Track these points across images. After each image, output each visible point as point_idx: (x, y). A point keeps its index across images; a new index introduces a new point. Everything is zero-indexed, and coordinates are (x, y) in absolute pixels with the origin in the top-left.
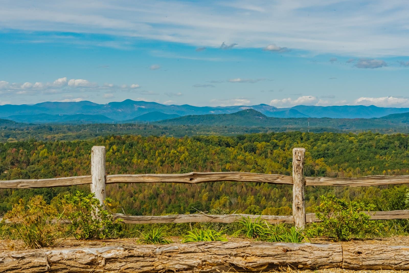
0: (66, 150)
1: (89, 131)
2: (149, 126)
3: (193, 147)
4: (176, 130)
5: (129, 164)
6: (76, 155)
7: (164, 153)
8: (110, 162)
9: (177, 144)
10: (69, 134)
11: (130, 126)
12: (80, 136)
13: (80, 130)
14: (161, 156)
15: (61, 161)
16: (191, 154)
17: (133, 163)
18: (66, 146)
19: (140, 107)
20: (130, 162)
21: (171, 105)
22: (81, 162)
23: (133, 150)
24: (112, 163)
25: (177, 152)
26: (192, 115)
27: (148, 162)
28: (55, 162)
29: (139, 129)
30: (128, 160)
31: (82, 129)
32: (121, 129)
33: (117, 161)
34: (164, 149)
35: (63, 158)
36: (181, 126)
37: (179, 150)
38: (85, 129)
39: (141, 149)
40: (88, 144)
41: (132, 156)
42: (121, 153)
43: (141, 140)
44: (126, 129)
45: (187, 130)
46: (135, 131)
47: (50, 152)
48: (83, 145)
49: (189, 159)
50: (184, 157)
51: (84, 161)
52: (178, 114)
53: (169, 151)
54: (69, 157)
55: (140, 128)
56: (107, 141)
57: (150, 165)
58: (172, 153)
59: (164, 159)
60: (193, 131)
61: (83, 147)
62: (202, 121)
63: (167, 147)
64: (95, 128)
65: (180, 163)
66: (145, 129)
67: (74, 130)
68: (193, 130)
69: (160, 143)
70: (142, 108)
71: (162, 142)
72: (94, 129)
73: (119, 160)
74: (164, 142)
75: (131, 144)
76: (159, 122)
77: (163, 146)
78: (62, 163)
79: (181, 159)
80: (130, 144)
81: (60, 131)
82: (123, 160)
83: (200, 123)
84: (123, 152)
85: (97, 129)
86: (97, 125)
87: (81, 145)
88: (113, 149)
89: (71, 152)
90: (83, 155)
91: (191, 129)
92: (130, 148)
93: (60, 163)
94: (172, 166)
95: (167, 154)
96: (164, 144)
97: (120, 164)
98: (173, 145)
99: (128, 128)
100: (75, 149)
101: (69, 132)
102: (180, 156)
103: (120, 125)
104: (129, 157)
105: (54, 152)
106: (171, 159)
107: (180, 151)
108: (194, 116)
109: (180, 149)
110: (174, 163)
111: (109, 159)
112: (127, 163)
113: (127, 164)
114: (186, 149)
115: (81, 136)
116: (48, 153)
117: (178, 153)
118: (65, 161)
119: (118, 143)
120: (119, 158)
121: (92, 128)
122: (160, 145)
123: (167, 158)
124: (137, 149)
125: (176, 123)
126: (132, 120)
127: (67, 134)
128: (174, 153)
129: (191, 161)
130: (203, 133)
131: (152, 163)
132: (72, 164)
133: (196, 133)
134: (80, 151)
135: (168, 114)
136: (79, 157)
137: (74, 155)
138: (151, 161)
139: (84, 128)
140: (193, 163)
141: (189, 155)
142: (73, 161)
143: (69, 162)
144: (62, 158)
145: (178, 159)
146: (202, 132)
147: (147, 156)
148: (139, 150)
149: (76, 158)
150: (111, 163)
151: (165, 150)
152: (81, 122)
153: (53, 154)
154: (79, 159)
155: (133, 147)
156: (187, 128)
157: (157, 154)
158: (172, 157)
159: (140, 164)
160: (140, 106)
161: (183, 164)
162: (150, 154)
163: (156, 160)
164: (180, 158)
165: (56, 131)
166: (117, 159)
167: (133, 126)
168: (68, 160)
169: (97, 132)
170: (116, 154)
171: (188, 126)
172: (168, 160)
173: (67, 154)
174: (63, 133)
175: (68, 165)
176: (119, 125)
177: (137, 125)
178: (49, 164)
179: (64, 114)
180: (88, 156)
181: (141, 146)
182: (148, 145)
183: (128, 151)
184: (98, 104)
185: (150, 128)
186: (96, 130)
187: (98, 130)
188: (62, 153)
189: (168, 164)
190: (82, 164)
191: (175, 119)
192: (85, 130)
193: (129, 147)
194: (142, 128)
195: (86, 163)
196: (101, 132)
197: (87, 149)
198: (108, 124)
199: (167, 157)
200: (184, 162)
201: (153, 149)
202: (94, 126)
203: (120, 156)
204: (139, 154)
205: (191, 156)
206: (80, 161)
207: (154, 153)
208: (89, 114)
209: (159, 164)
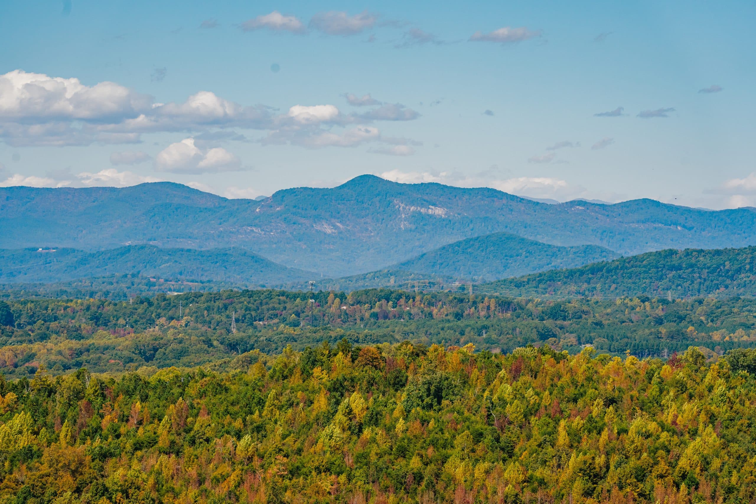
0: (125, 419)
1: (192, 324)
2: (474, 303)
3: (737, 406)
4: (605, 322)
5: (431, 485)
6: (173, 442)
7: (599, 433)
8: (339, 474)
9: (653, 390)
10: (102, 342)
11: (388, 300)
12: (155, 350)
13: (151, 322)
14: (584, 445)
15: (102, 469)
16: (734, 440)
17: (452, 479)
18: (121, 397)
19: (423, 210)
20: (438, 476)
21: (573, 203)
22: (199, 475)
23: (446, 417)
24: (349, 479)
25: (663, 427)
26: (680, 247)
27: (521, 477)
28: (74, 473)
29: (431, 314)
30: (426, 464)
31: (159, 316)
32: (346, 317)
33: (372, 470)
34: (595, 411)
35: (112, 455)
36: (630, 304)
37: (670, 419)
38: (172, 318)
39: (483, 412)
40: (227, 390)
41: (444, 447)
42: (389, 429)
43: (480, 370)
44: (367, 315)
45: (659, 321)
46: (413, 327)
47: (43, 430)
48: (202, 395)
49: (723, 464)
50: (696, 451)
51: (212, 471)
52: (604, 245)
53: (624, 426)
54: (139, 453)
55: (435, 311)
56: (317, 371)
57: (534, 491)
58: (638, 433)
59: (600, 460)
60: (691, 328)
61: (202, 401)
62: (732, 278)
63: (610, 402)
64: (220, 313)
65: (683, 486)
66: (458, 316)
67: (121, 321)
68: (691, 322)
69: (575, 383)
70: (431, 216)
71: (580, 378)
72: (217, 317)
73: (380, 463)
74: (589, 379)
75: (433, 388)
76: (519, 285)
77: (587, 398)
78: (108, 482)
79: (683, 463)
80: (429, 390)
81: (53, 325)
82: (402, 462)
83: (722, 289)
84: (400, 425)
85: (234, 316)
86: (231, 296)
87: (192, 390)
88: (349, 412)
89: (149, 428)
90: (208, 440)
91: (681, 319)
92: (430, 406)
93: (101, 481)
94: (641, 495)
95: (610, 440)
96: (590, 391)
97: (388, 482)
98: (635, 393)
99: (376, 310)
100: (168, 412)
101: (101, 331)
102: (676, 451)
103: (342, 297)
104: (430, 452)
105: (64, 429)
106: (633, 462)
107: (674, 423)
108: (688, 253)
109: (676, 416)
110: (652, 481)
111: (336, 458)
112: (422, 478)
113: (424, 483)
114: (702, 417)
115: (161, 350)
116: (36, 433)
117: (664, 435)
118: (121, 471)
119: (371, 382)
120: (380, 456)
121: (208, 309)
122: (572, 391)
123: (615, 459)
124: (466, 414)
125: (598, 286)
126: (389, 274)
127: (90, 341)
128: (648, 436)
129: (735, 472)
130: (745, 338)
131: (542, 482)
132: (157, 486)
133: (710, 337)
134: (190, 419)
135: (558, 243)
136: (187, 450)
137: (163, 442)
138: (539, 473)
139: (170, 313)
140: (748, 485)
141: (725, 446)
142: (159, 473)
143: (144, 476)
144: (105, 456)
145: (673, 466)
146: (740, 331)
147: (513, 448)
148: (473, 418)
149: (173, 456)
150: (343, 478)
151: (602, 419)
152: (150, 285)
153: (62, 435)
154: (190, 461)
155: (445, 402)
156: (659, 312)
157: (562, 438)
158: (638, 451)
159: (483, 487)
160: (422, 206)
161: (697, 489)
162: (529, 437)
163: (559, 466)
164: (678, 457)
165: (36, 326)
166: (373, 458)
167: (402, 301)
168: (136, 465)
169: (234, 331)
170: (367, 433)
171: (664, 301)
172: (619, 465)
173: (127, 435)
174: (70, 337)
175: (138, 488)
176: (336, 296)
177: (418, 298)
178: (43, 487)
179: (61, 246)
180: (230, 444)
181: (479, 397)
182: (518, 395)
183: (424, 422)
184: (225, 199)
185: (483, 313)
186: (224, 319)
187: (237, 321)
188: (105, 432)
189: (621, 488)
190: (206, 485)
191: (595, 270)
192: (173, 323)
193: (427, 400)
194: (444, 310)
195: (224, 478)
196: (250, 331)
197: (227, 412)
198: (283, 294)
199: (613, 450)
200: (702, 480)
201: (542, 410)
202: (219, 304)
203: (385, 447)
204: (479, 436)
205: (734, 447)
206: (193, 471)
207: (550, 434)
208: (181, 246)
209: (579, 485)
